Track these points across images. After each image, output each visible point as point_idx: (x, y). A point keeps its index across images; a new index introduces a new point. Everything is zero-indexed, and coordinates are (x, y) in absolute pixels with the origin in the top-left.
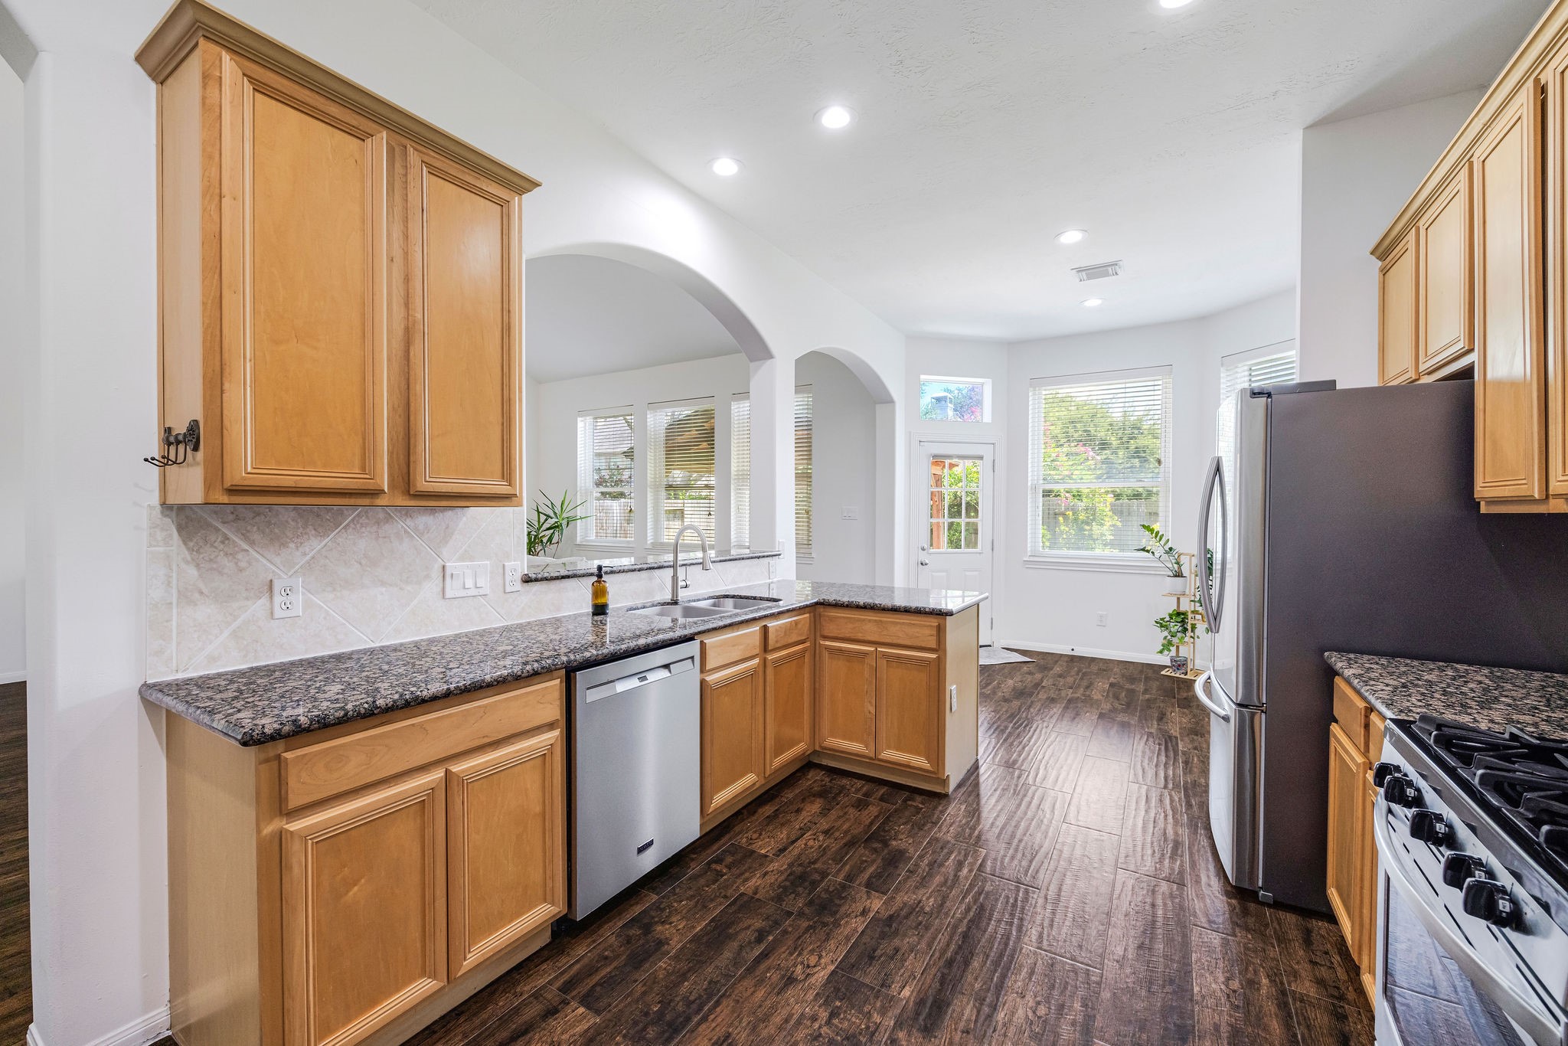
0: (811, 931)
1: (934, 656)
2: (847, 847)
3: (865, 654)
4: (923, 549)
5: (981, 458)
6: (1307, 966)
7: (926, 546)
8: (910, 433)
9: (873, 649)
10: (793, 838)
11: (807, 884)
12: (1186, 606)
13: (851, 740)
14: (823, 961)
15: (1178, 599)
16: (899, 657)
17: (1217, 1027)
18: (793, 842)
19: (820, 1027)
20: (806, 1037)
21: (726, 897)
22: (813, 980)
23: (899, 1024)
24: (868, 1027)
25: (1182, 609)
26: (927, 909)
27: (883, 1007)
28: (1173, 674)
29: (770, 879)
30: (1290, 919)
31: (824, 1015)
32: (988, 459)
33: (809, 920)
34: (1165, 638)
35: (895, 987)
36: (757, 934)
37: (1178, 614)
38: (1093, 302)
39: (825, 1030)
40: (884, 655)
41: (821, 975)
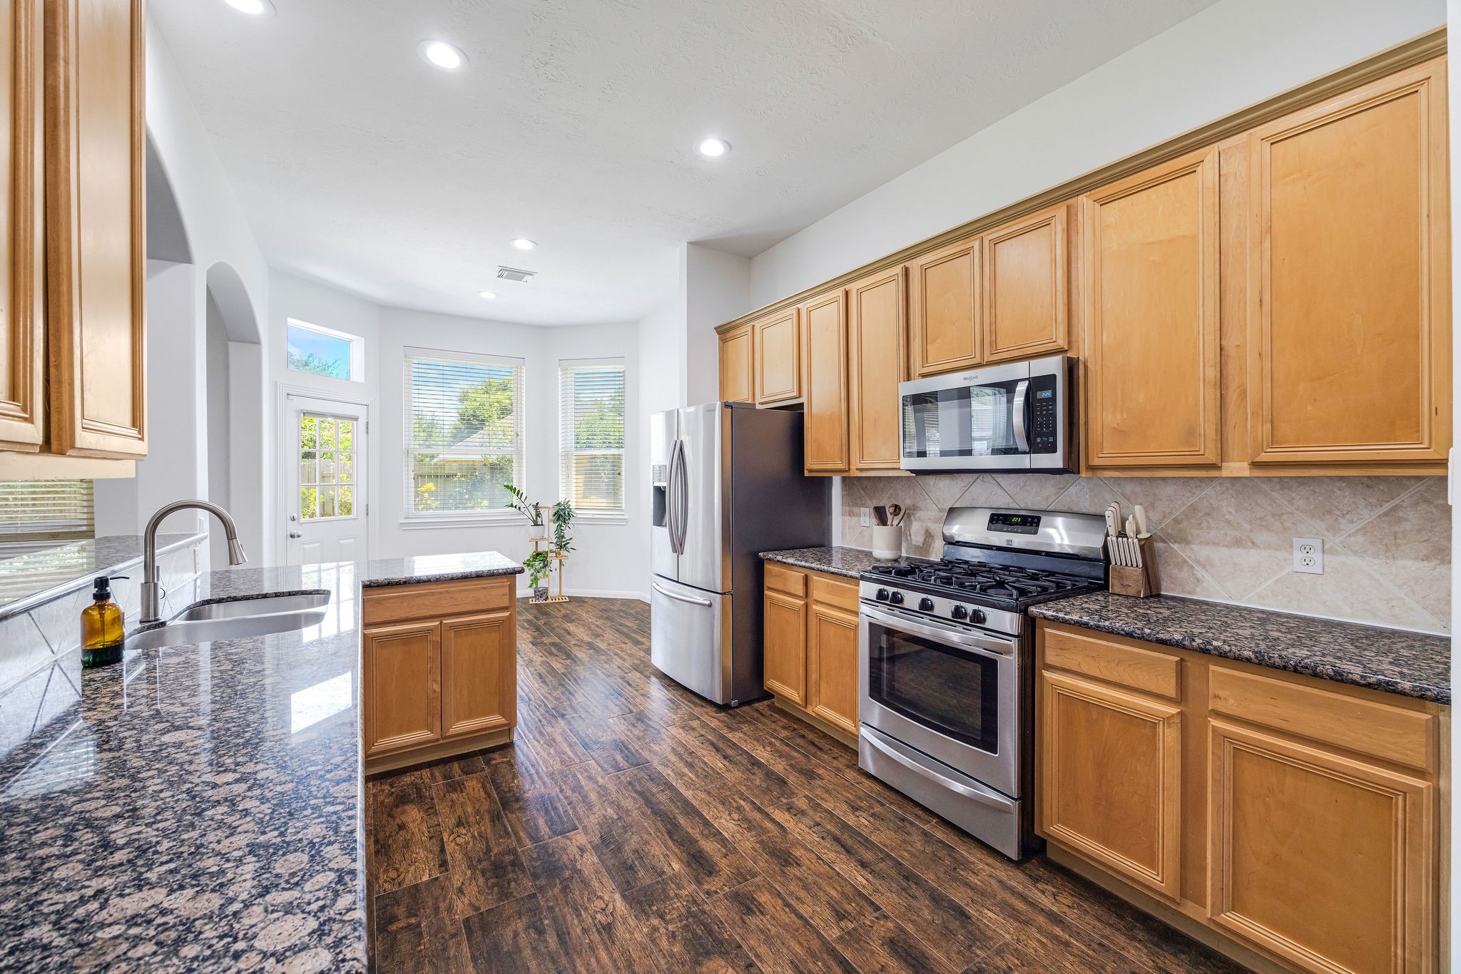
0: (568, 890)
1: (507, 614)
2: (497, 822)
3: (430, 630)
4: (293, 519)
5: (356, 419)
6: (774, 724)
7: (296, 516)
8: (276, 383)
9: (437, 623)
10: (436, 849)
11: (509, 868)
12: (543, 547)
13: (409, 730)
14: (606, 898)
15: (537, 542)
16: (469, 624)
17: (785, 769)
18: (443, 850)
19: (667, 929)
20: (669, 942)
21: (453, 936)
22: (619, 912)
23: (699, 883)
24: (688, 901)
25: (540, 550)
26: (615, 817)
27: (677, 885)
28: (537, 602)
29: (472, 889)
30: (746, 708)
31: (656, 921)
32: (362, 421)
33: (553, 886)
34: (532, 575)
35: (666, 869)
36: (531, 931)
37: (538, 555)
38: (488, 295)
39: (671, 927)
40: (452, 626)
41: (620, 904)
